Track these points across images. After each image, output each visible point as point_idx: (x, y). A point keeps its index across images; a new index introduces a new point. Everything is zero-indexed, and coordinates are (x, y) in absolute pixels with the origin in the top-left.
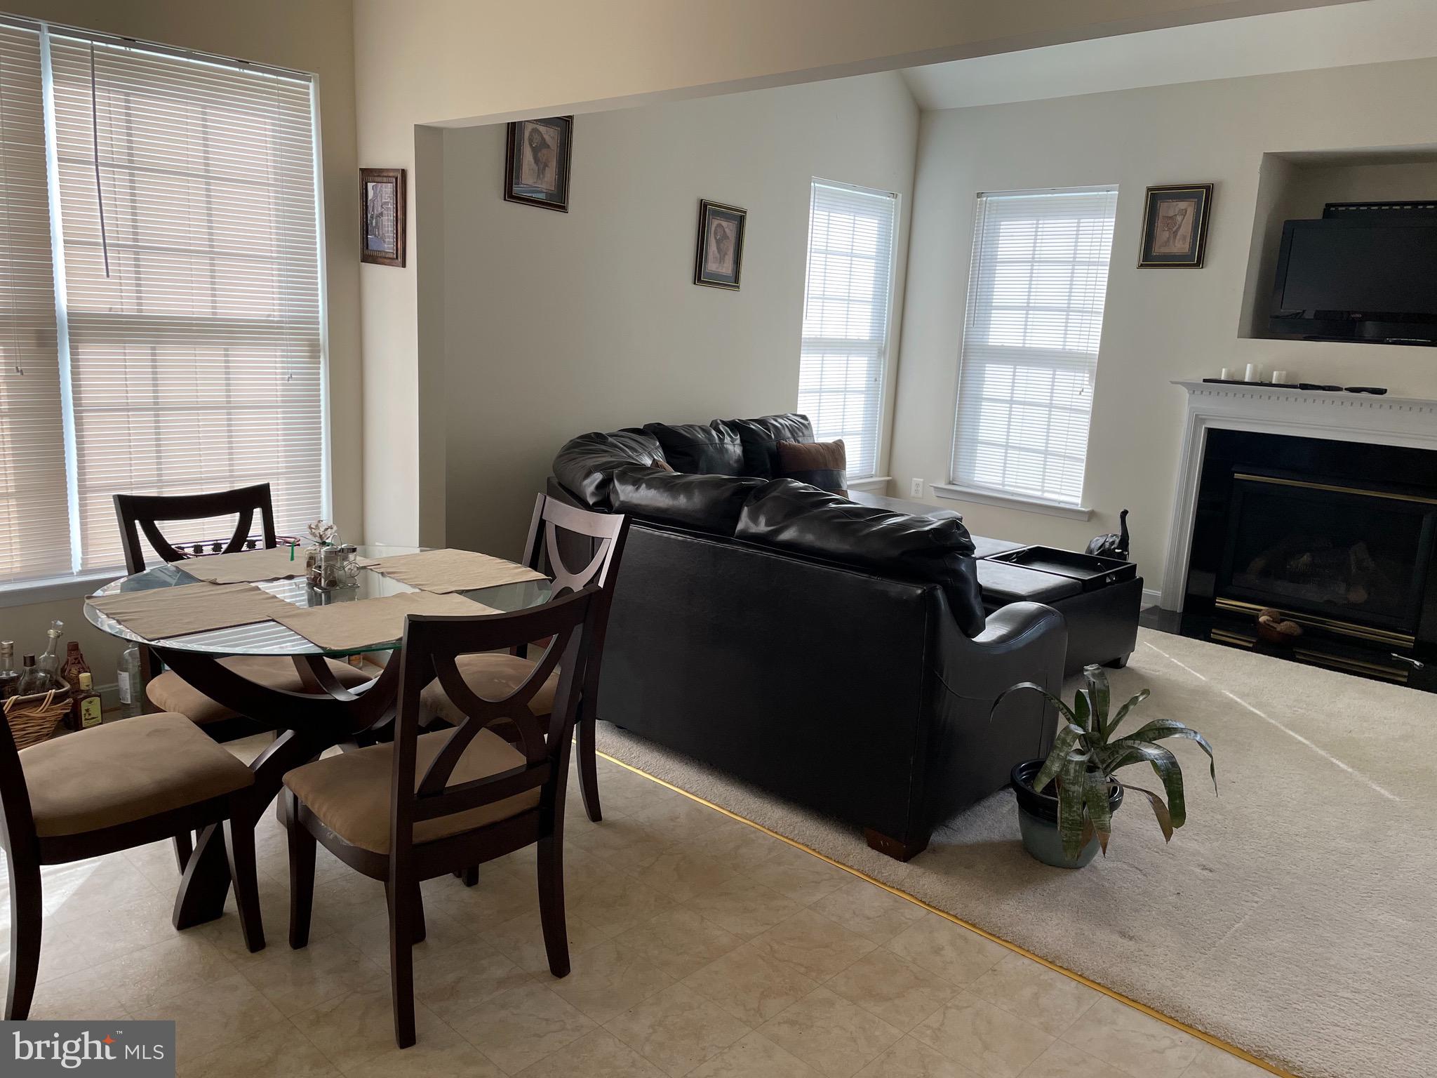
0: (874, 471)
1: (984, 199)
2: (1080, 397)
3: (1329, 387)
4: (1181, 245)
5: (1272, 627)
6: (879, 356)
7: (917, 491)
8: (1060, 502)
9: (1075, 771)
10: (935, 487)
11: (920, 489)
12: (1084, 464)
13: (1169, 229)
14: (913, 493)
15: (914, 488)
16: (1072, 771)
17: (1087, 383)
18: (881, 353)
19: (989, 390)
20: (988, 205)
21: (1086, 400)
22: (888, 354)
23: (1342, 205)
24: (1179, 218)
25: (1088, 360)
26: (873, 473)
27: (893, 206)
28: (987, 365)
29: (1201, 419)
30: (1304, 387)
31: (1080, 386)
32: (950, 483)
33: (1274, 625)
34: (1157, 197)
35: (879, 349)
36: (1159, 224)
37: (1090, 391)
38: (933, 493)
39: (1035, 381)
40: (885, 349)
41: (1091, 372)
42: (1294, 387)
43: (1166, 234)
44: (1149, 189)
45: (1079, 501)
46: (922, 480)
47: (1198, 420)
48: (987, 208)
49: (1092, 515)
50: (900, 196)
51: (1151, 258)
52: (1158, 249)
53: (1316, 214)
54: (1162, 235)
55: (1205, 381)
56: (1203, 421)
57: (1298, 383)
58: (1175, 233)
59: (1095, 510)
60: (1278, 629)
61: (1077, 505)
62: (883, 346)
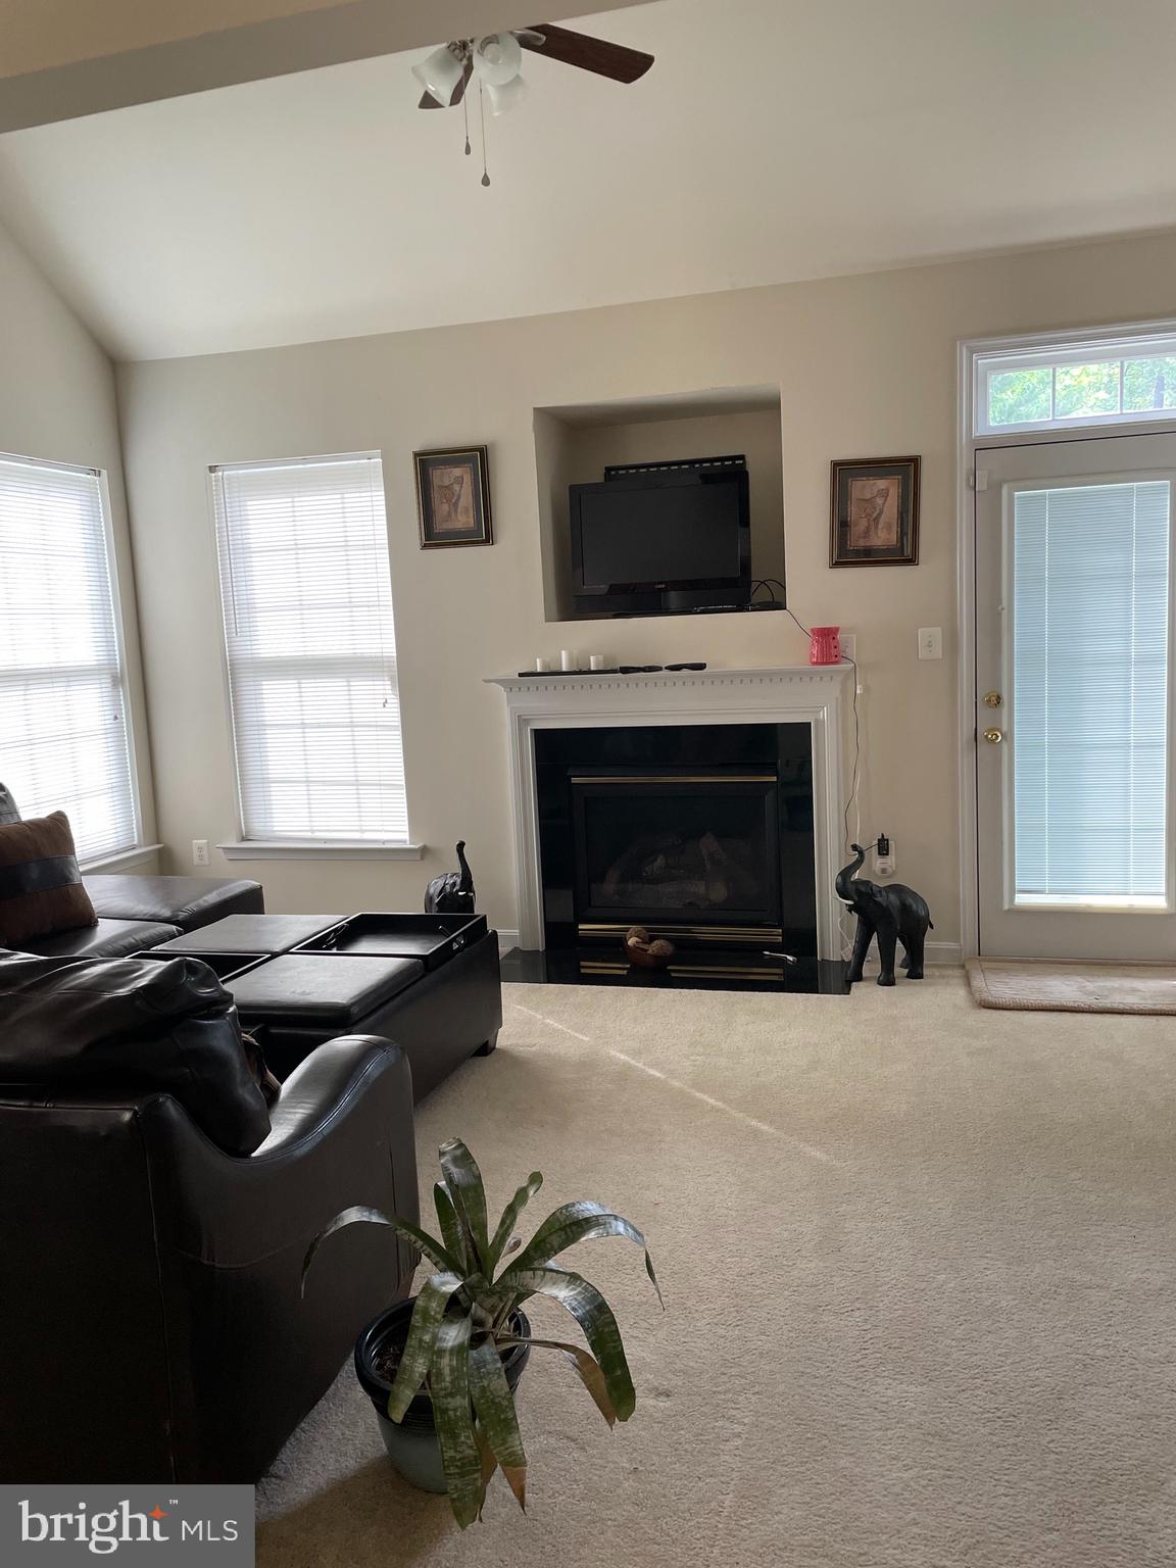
0: (136, 838)
1: (220, 474)
2: (384, 710)
3: (649, 667)
4: (464, 519)
5: (642, 949)
6: (113, 685)
7: (201, 857)
8: (384, 842)
9: (452, 1370)
10: (224, 848)
11: (205, 853)
12: (404, 791)
13: (449, 501)
14: (196, 861)
15: (196, 853)
16: (447, 1371)
17: (390, 692)
18: (116, 681)
19: (271, 714)
20: (226, 481)
21: (393, 714)
22: (128, 685)
23: (622, 468)
24: (457, 487)
25: (385, 664)
26: (135, 843)
27: (100, 486)
28: (264, 683)
29: (525, 720)
30: (625, 670)
31: (381, 696)
32: (244, 839)
33: (645, 947)
34: (426, 463)
35: (113, 677)
36: (436, 495)
37: (396, 701)
38: (223, 856)
39: (327, 694)
40: (122, 675)
41: (391, 679)
42: (614, 671)
43: (446, 507)
44: (416, 455)
45: (406, 836)
46: (205, 841)
47: (522, 721)
48: (226, 486)
49: (424, 852)
50: (104, 472)
51: (434, 537)
52: (440, 526)
53: (599, 478)
54: (441, 508)
55: (521, 675)
56: (527, 721)
57: (618, 667)
58: (456, 504)
59: (428, 844)
60: (650, 952)
61: (405, 842)
62: (119, 671)
